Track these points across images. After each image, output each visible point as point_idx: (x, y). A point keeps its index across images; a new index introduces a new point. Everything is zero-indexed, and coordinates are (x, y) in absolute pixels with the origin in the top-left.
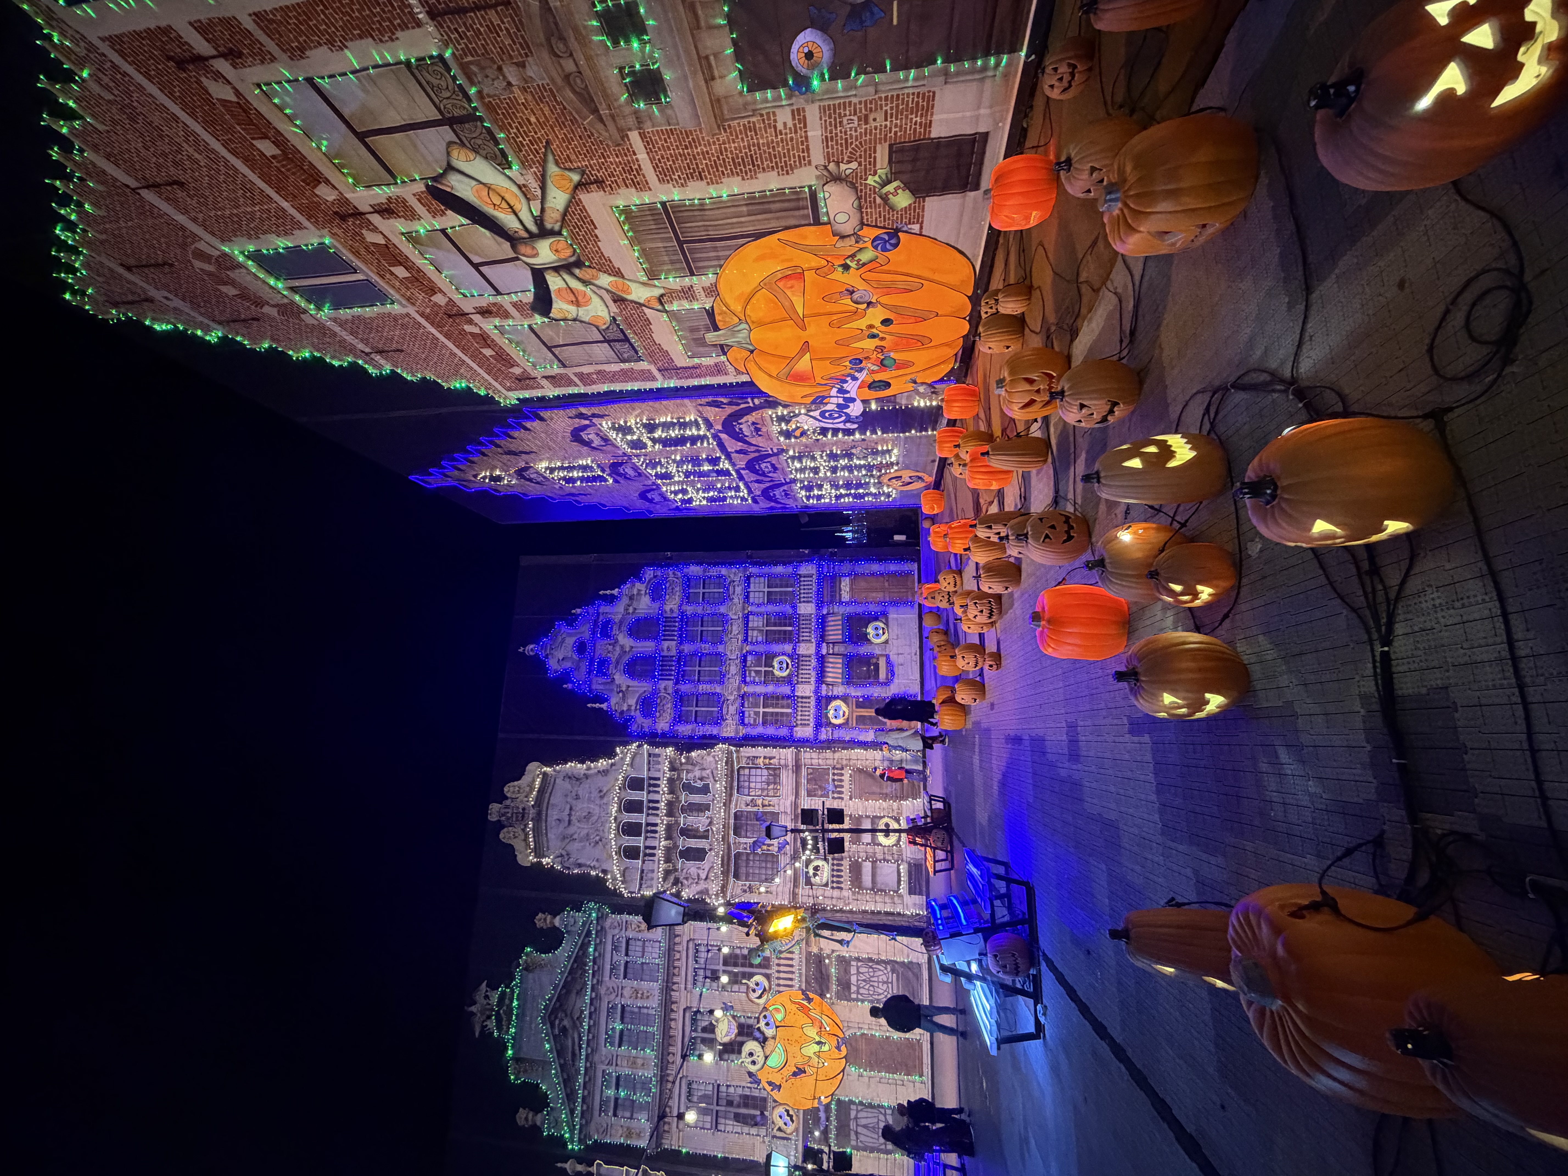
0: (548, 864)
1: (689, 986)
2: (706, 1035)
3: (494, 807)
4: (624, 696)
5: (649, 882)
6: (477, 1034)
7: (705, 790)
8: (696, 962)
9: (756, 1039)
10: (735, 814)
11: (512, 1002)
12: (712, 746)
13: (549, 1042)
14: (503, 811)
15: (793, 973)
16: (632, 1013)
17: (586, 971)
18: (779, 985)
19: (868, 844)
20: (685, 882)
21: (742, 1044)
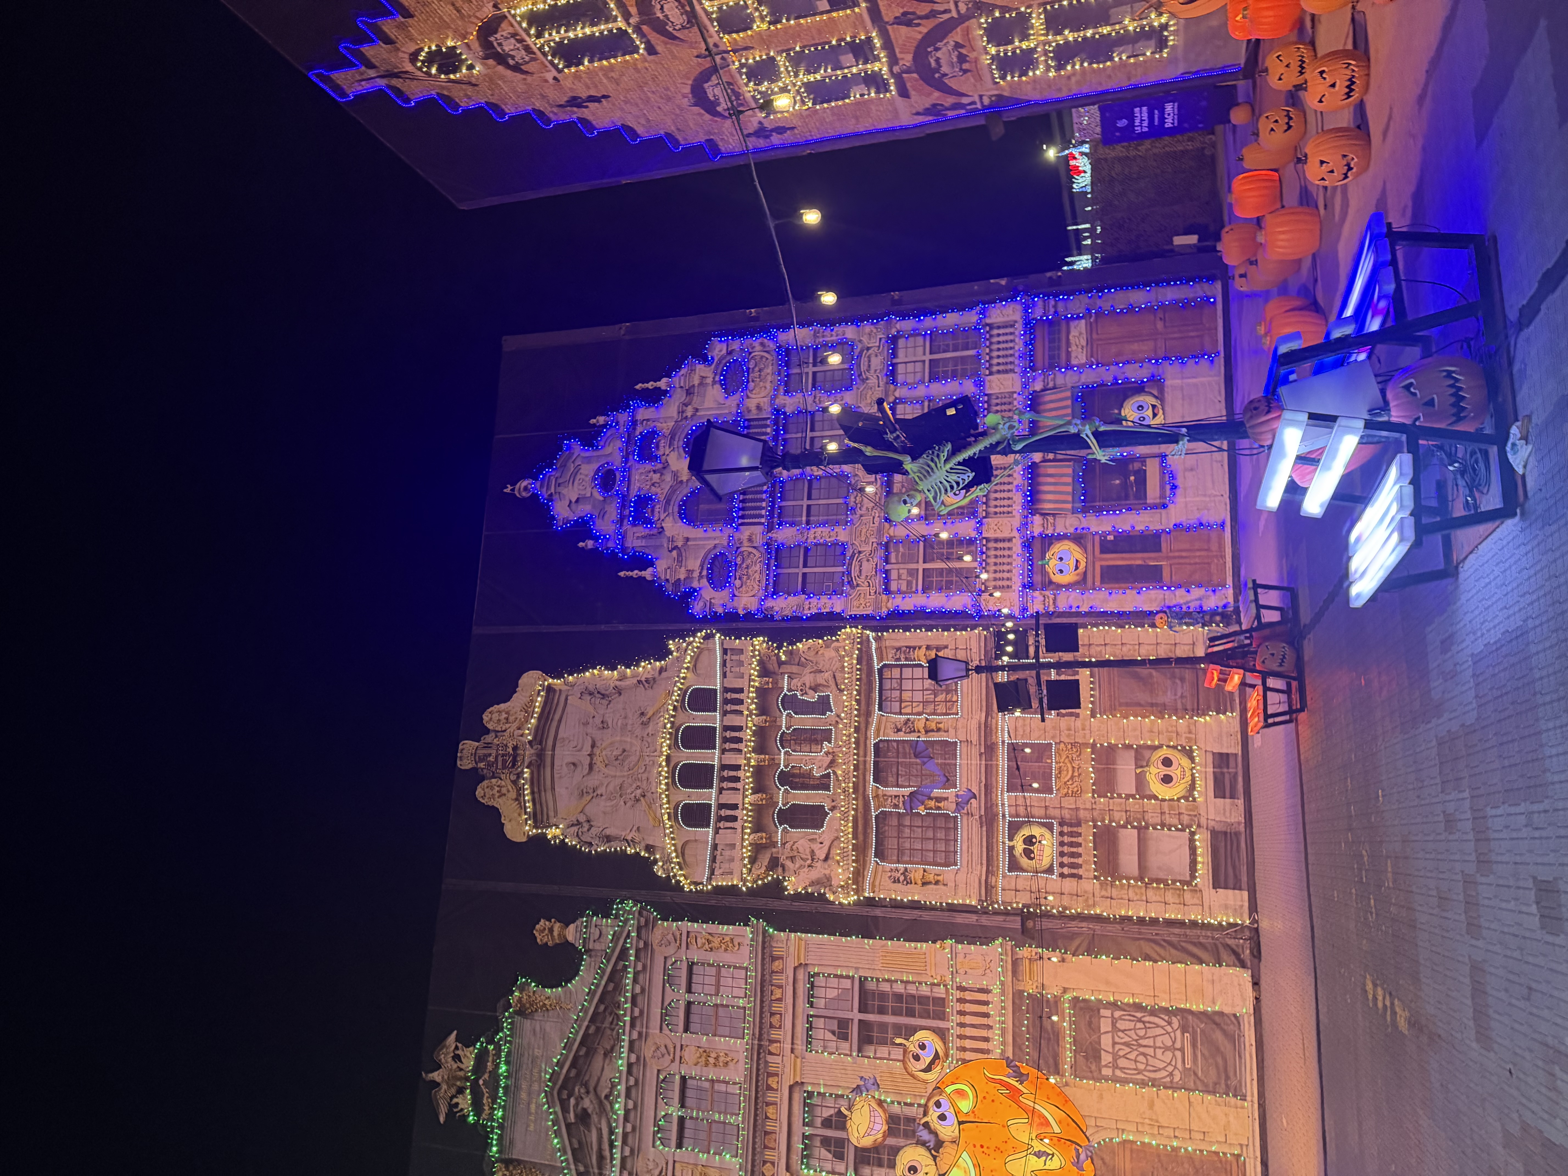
0: (555, 837)
1: (800, 1046)
2: (829, 1133)
3: (468, 747)
4: (680, 555)
5: (726, 866)
6: (442, 1119)
7: (823, 706)
8: (812, 1005)
9: (923, 1144)
10: (876, 745)
11: (497, 1066)
12: (833, 631)
13: (557, 1134)
14: (481, 752)
15: (989, 1027)
16: (700, 1089)
17: (618, 1018)
18: (963, 1049)
19: (1128, 796)
20: (788, 863)
21: (895, 1151)
